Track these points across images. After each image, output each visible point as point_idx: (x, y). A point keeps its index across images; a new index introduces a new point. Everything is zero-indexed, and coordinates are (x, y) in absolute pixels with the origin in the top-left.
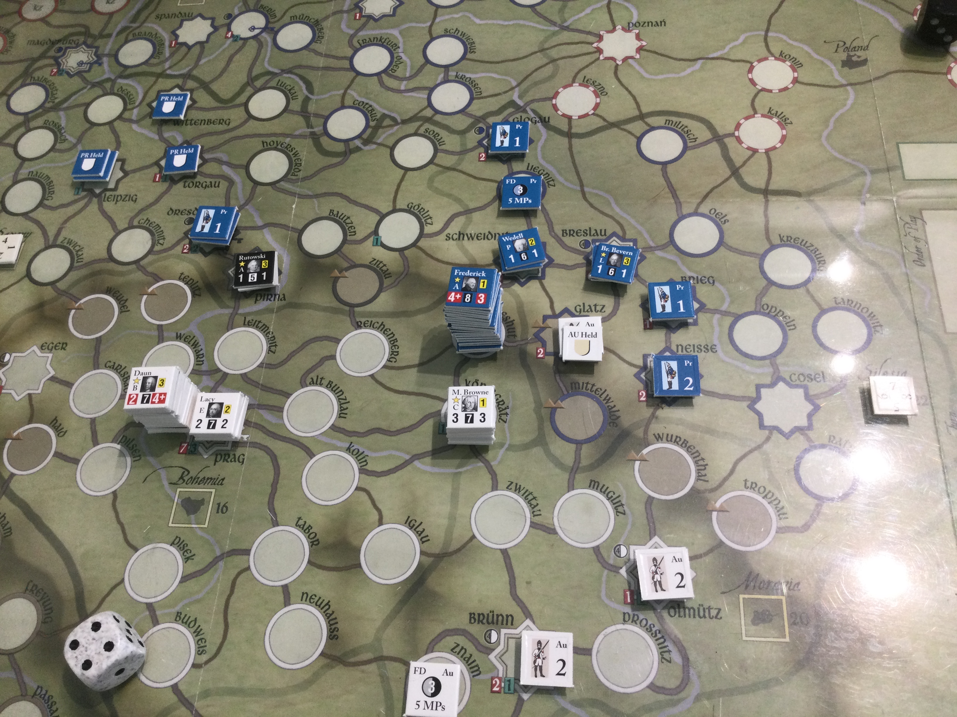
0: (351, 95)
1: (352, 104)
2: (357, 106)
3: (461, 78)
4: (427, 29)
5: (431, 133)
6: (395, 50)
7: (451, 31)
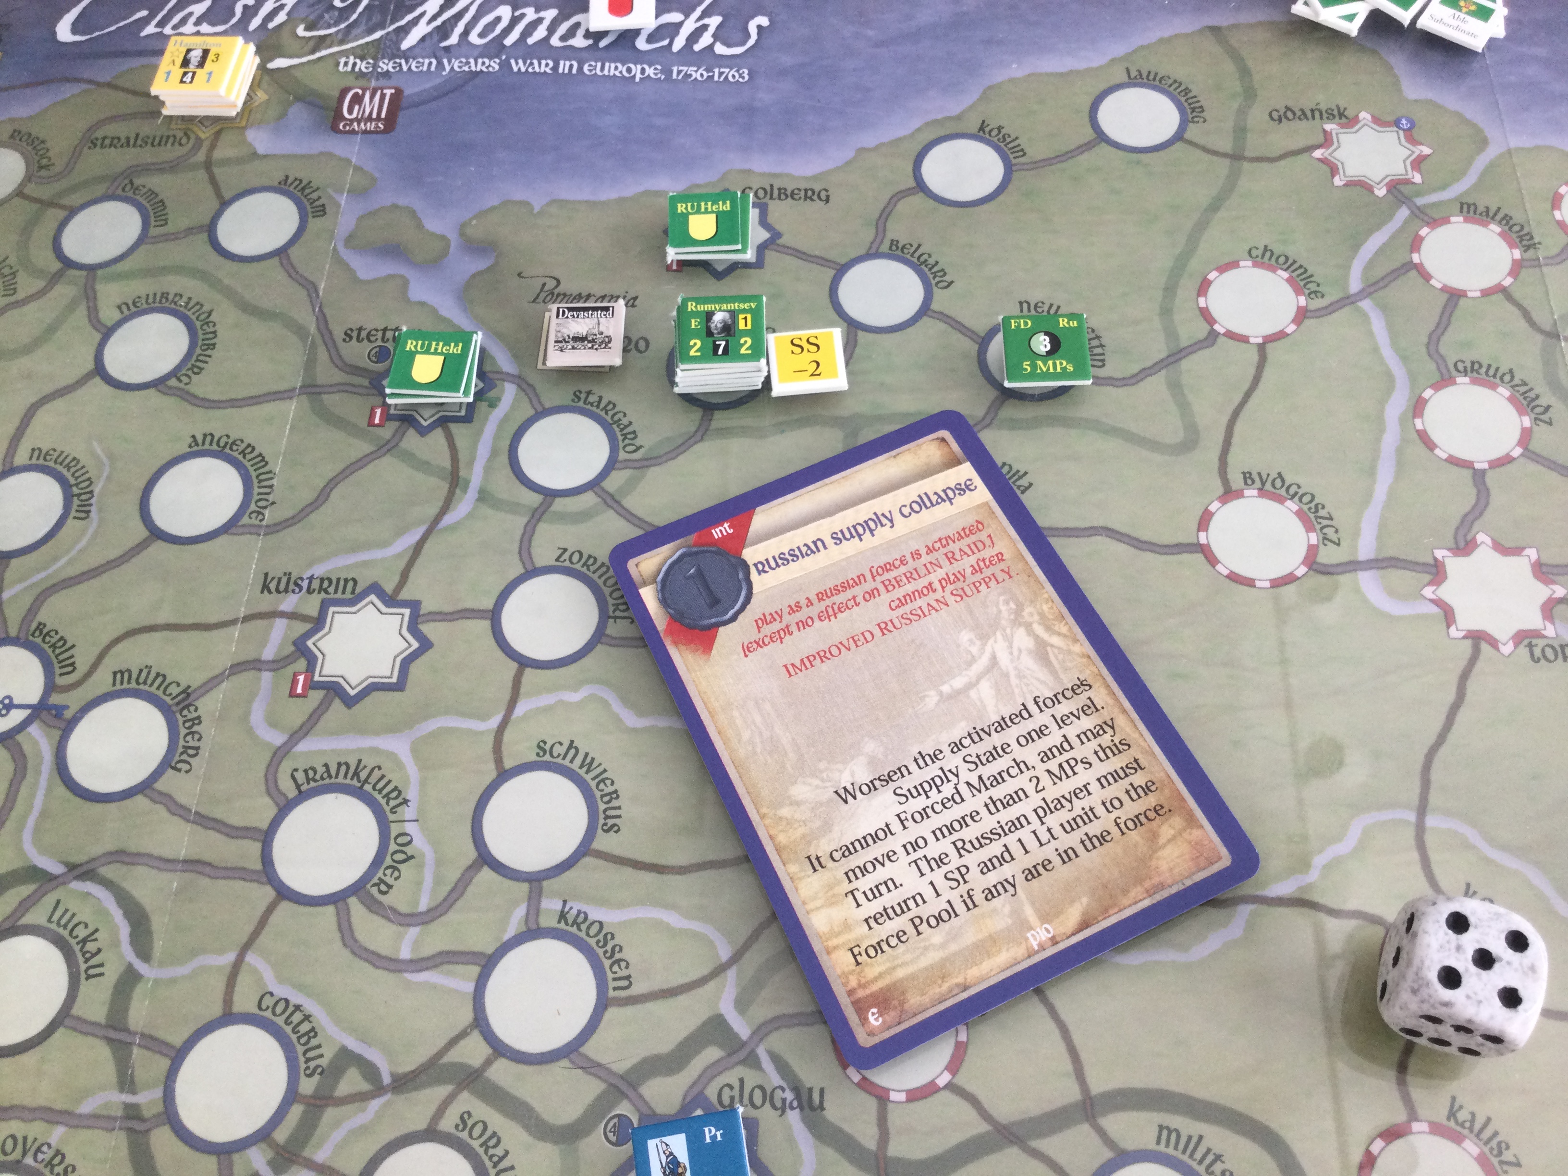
0: (255, 971)
1: (254, 1010)
2: (268, 1014)
3: (575, 922)
4: (490, 740)
5: (477, 1131)
6: (393, 811)
7: (558, 749)
